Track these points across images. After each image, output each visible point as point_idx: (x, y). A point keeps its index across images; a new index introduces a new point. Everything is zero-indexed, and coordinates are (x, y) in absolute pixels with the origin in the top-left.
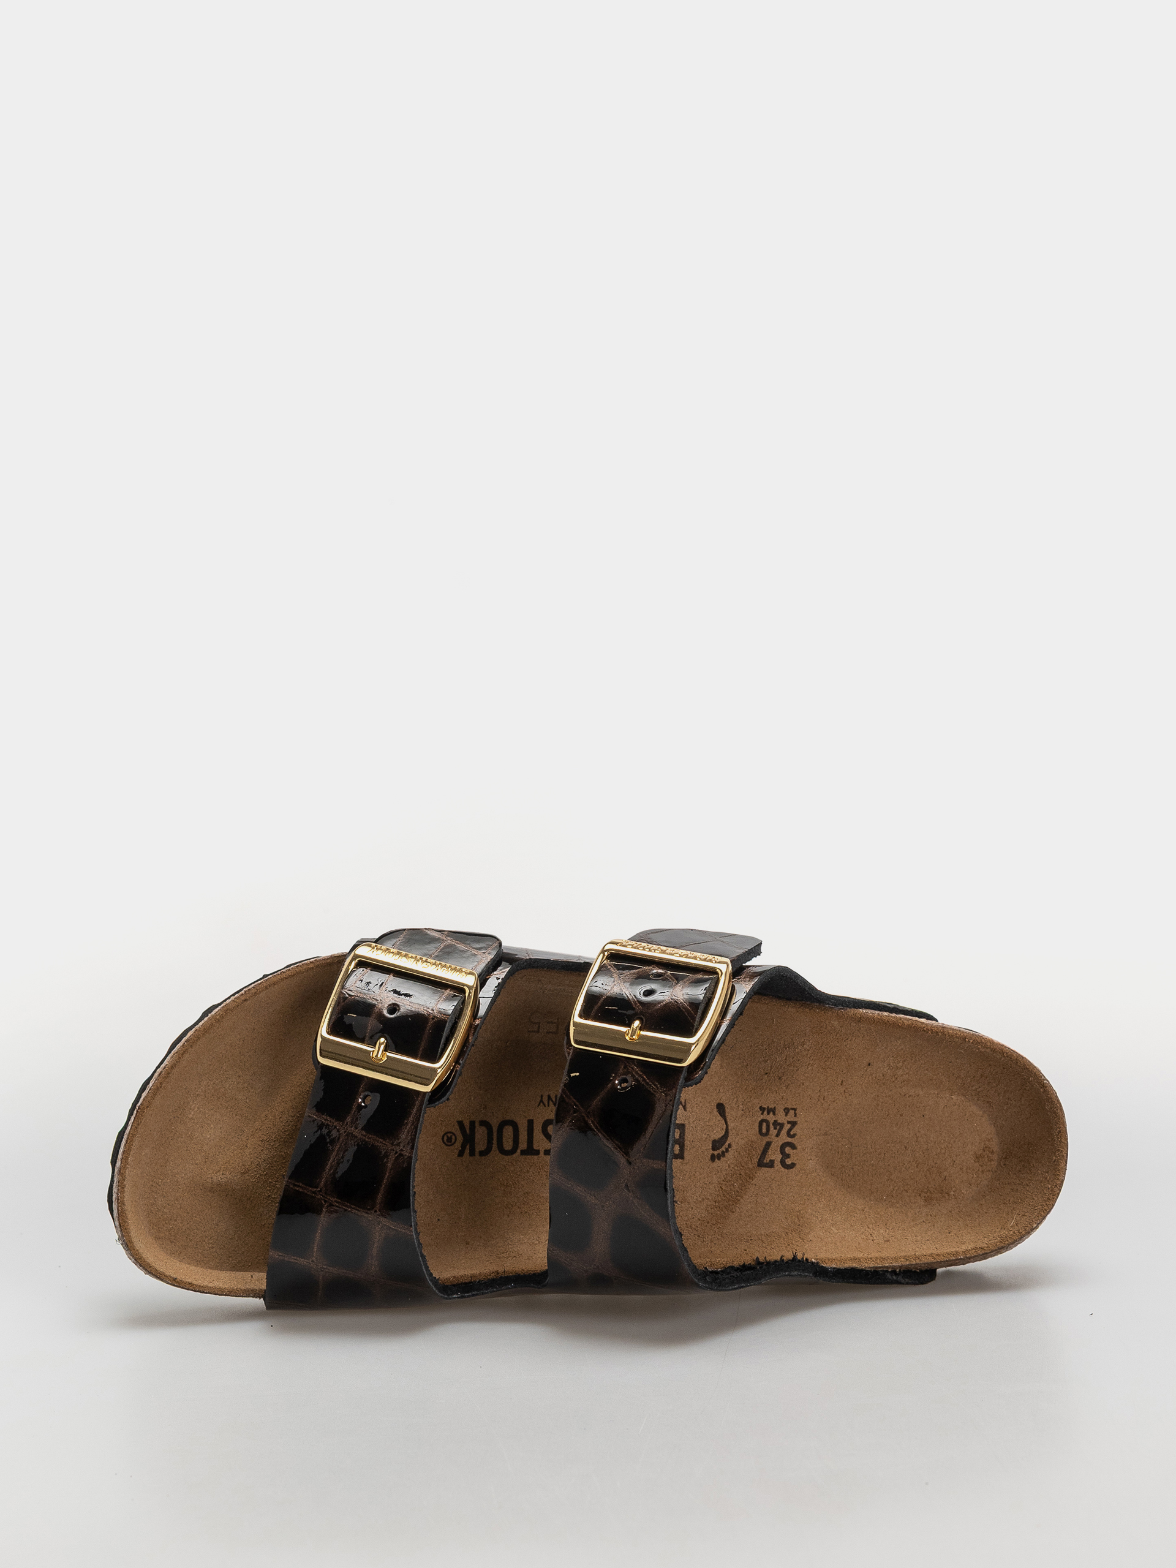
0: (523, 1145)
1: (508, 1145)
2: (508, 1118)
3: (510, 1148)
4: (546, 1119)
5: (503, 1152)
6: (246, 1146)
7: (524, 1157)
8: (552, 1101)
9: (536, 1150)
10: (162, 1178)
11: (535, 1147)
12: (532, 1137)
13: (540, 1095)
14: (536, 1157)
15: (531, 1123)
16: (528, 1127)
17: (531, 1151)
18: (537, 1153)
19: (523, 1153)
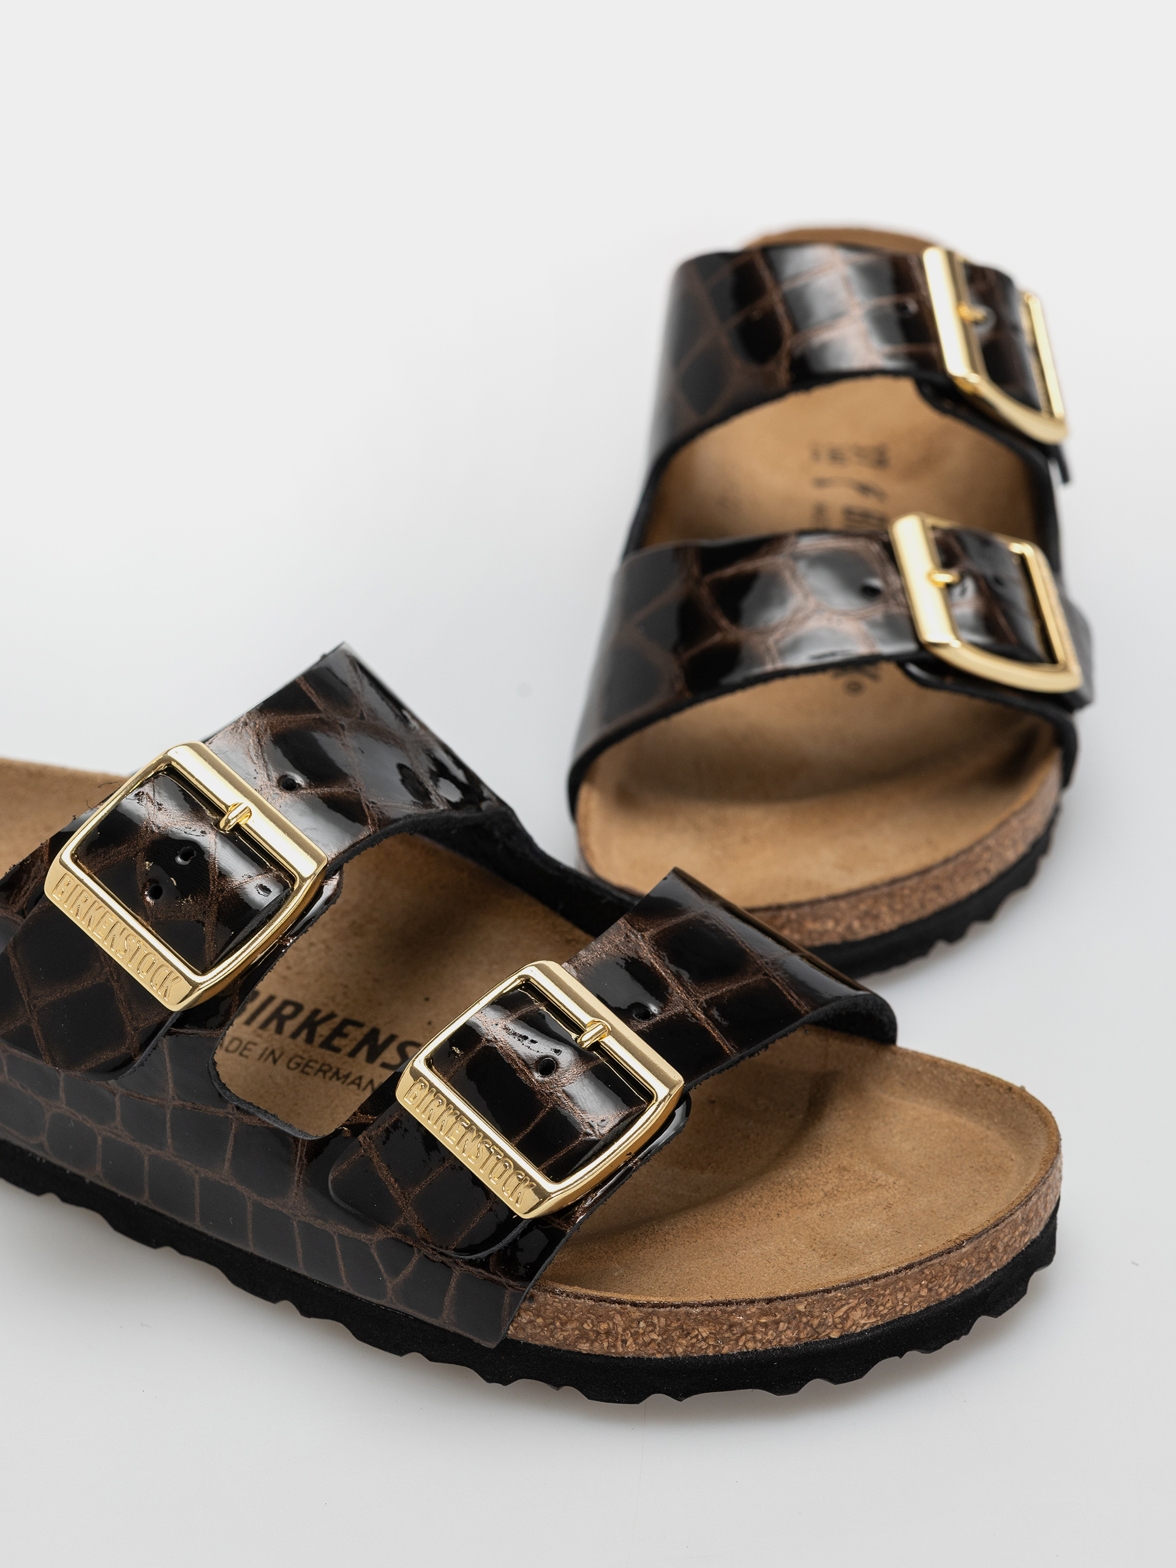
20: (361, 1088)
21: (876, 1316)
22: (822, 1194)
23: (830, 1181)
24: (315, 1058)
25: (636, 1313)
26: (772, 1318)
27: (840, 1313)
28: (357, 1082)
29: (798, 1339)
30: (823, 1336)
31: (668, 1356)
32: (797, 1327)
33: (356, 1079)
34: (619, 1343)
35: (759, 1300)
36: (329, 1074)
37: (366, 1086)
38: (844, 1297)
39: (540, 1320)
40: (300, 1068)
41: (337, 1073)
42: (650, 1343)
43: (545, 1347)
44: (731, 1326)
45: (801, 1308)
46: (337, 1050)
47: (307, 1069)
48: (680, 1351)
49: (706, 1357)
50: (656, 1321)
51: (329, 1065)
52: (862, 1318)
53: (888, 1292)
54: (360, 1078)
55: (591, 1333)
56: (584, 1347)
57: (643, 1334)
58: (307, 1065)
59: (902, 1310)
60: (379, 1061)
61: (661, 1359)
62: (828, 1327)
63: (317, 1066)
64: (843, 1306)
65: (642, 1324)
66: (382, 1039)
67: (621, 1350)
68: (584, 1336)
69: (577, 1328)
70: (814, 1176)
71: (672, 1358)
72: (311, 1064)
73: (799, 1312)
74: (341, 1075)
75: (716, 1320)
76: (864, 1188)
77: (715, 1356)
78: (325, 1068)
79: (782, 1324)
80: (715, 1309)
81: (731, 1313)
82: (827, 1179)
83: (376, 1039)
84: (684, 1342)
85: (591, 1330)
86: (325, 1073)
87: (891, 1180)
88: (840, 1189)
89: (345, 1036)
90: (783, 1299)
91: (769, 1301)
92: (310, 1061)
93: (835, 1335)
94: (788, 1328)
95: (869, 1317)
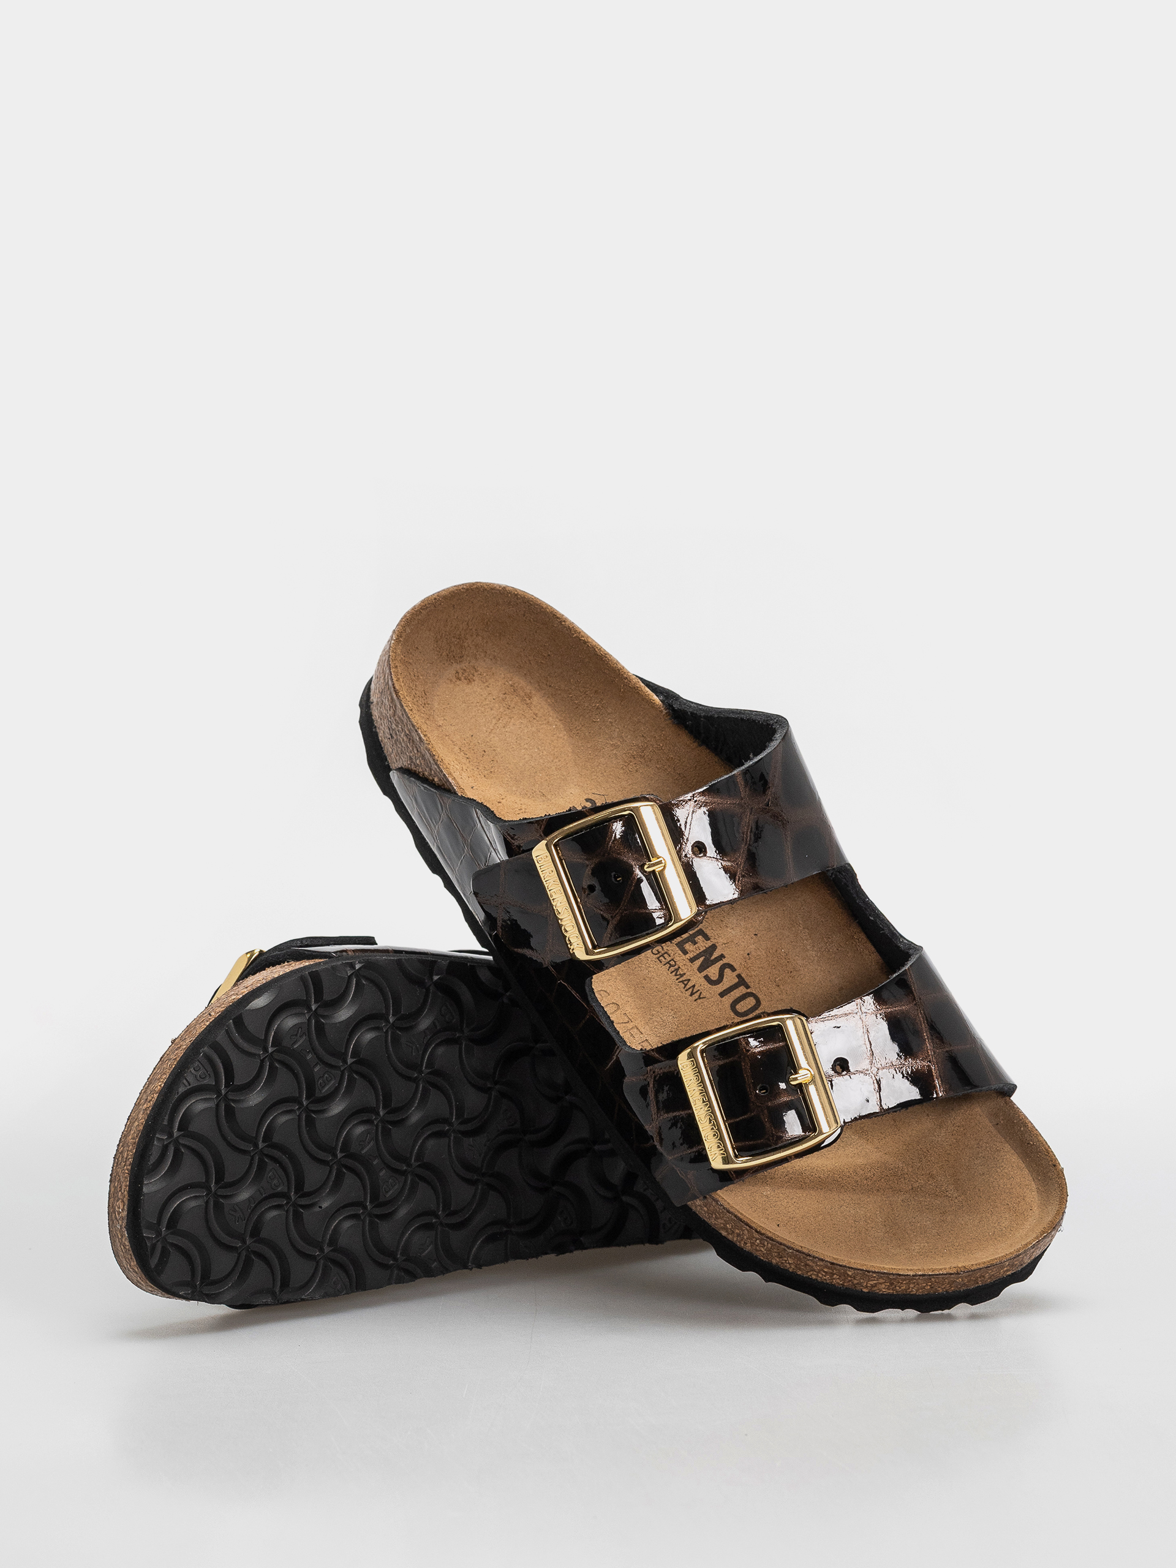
0: (742, 990)
1: (750, 1002)
2: (732, 1014)
3: (752, 998)
4: (710, 986)
5: (758, 1002)
6: (912, 1189)
7: (749, 984)
8: (693, 990)
9: (738, 978)
10: (987, 1234)
11: (737, 980)
12: (731, 987)
13: (695, 1003)
14: (743, 975)
15: (722, 995)
16: (727, 994)
17: (741, 982)
18: (739, 976)
19: (748, 987)
20: (686, 989)
21: (893, 1290)
22: (910, 1187)
23: (919, 1181)
24: (670, 952)
25: (756, 1235)
26: (831, 1271)
27: (872, 1283)
28: (686, 982)
29: (843, 1285)
30: (859, 1288)
31: (767, 1260)
32: (844, 1280)
33: (685, 980)
34: (743, 1242)
35: (827, 1261)
36: (672, 969)
37: (689, 988)
38: (877, 1277)
39: (705, 1209)
40: (658, 955)
41: (677, 970)
42: (759, 1251)
43: (704, 1220)
44: (806, 1265)
45: (850, 1273)
46: (685, 952)
47: (661, 958)
48: (774, 1261)
49: (787, 1270)
50: (766, 1244)
51: (675, 962)
52: (884, 1289)
53: (905, 1282)
54: (689, 980)
55: (730, 1230)
56: (724, 1233)
57: (757, 1246)
58: (662, 956)
59: (910, 1292)
60: (704, 973)
61: (763, 1260)
62: (862, 1286)
63: (669, 959)
64: (874, 1280)
65: (758, 1241)
66: (716, 955)
67: (742, 1245)
68: (726, 1229)
69: (723, 1224)
70: (912, 1174)
71: (768, 1263)
72: (666, 955)
73: (848, 1275)
74: (678, 973)
75: (799, 1259)
76: (937, 1193)
77: (792, 1272)
78: (672, 963)
79: (835, 1276)
80: (800, 1254)
81: (809, 1260)
82: (918, 1179)
83: (711, 955)
84: (778, 1259)
85: (730, 1229)
86: (671, 966)
87: (956, 1195)
88: (922, 1189)
89: (695, 943)
90: (841, 1266)
91: (832, 1264)
92: (666, 953)
93: (865, 1290)
94: (838, 1278)
95: (889, 1290)
